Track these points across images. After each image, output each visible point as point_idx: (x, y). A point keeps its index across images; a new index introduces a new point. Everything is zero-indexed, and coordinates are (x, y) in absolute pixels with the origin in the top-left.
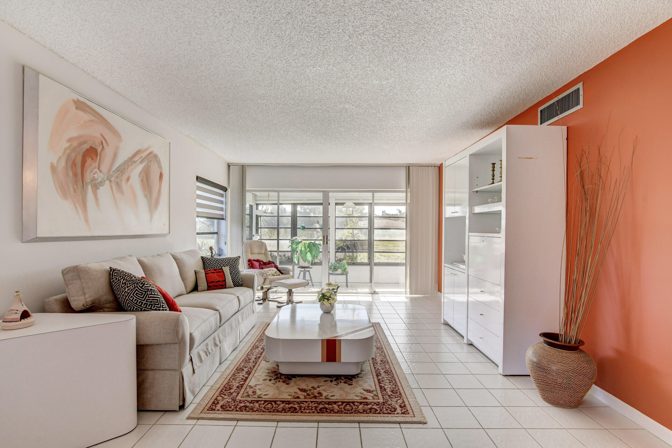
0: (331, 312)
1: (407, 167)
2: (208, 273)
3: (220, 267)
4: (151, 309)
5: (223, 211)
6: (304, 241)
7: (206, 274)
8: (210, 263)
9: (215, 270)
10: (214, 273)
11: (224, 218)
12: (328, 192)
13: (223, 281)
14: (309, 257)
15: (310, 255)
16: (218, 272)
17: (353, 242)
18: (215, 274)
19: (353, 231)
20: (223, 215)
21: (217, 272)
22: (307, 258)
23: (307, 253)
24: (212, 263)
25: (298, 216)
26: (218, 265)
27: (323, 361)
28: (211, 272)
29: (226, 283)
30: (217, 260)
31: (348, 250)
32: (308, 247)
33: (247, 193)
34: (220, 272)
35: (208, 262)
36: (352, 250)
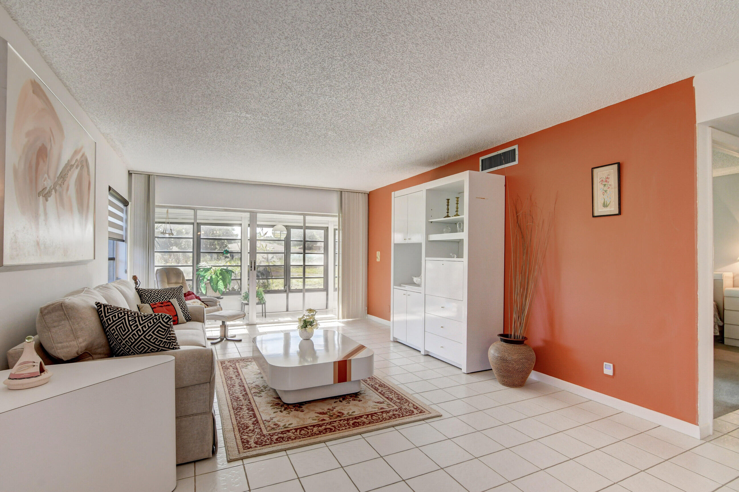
0: (311, 339)
1: (340, 192)
2: (155, 308)
3: (164, 300)
4: (169, 348)
5: (122, 230)
6: (214, 268)
7: (152, 309)
8: (150, 295)
9: (162, 303)
10: (162, 306)
11: (124, 239)
12: (256, 213)
13: (175, 316)
14: (220, 286)
15: (222, 284)
16: (167, 306)
17: (268, 267)
18: (164, 307)
19: (267, 256)
20: (122, 236)
21: (165, 306)
22: (218, 287)
23: (218, 281)
24: (153, 296)
25: (201, 237)
26: (161, 298)
27: (334, 383)
28: (158, 306)
29: (178, 318)
30: (158, 292)
31: (262, 276)
32: (221, 274)
33: (156, 209)
34: (168, 305)
35: (147, 295)
36: (267, 277)
